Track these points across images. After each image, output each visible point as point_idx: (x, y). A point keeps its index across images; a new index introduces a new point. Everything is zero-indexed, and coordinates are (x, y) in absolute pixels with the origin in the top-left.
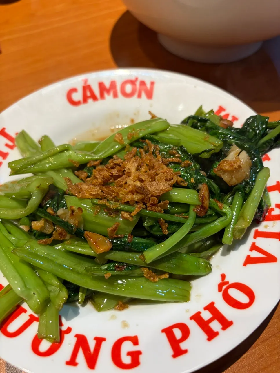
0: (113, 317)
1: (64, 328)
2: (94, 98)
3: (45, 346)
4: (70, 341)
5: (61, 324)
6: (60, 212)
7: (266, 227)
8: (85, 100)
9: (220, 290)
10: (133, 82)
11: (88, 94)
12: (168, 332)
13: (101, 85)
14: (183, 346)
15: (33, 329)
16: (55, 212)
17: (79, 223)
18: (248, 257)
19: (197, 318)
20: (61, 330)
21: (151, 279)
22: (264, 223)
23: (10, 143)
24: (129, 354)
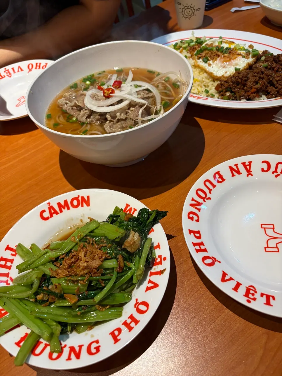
0: (86, 334)
1: (63, 346)
2: (57, 213)
3: (55, 355)
4: (66, 351)
5: (61, 344)
6: (50, 287)
7: (155, 269)
8: (51, 216)
9: (135, 307)
10: (77, 199)
11: (53, 211)
12: (112, 334)
13: (59, 204)
14: (118, 338)
15: (48, 349)
16: (48, 288)
17: (61, 291)
18: (147, 287)
19: (125, 323)
20: (61, 347)
21: (101, 310)
22: (154, 267)
23: (14, 253)
24: (95, 348)
